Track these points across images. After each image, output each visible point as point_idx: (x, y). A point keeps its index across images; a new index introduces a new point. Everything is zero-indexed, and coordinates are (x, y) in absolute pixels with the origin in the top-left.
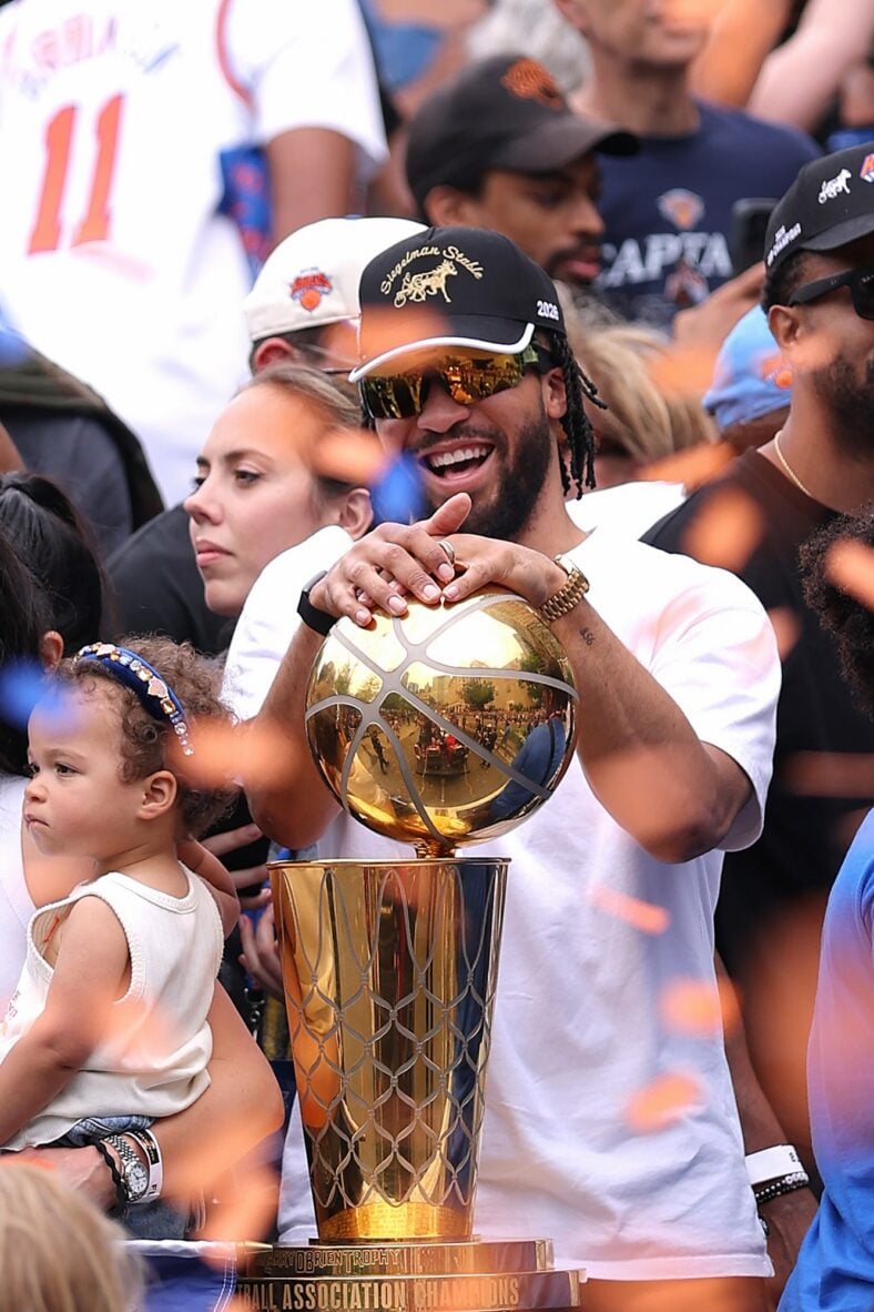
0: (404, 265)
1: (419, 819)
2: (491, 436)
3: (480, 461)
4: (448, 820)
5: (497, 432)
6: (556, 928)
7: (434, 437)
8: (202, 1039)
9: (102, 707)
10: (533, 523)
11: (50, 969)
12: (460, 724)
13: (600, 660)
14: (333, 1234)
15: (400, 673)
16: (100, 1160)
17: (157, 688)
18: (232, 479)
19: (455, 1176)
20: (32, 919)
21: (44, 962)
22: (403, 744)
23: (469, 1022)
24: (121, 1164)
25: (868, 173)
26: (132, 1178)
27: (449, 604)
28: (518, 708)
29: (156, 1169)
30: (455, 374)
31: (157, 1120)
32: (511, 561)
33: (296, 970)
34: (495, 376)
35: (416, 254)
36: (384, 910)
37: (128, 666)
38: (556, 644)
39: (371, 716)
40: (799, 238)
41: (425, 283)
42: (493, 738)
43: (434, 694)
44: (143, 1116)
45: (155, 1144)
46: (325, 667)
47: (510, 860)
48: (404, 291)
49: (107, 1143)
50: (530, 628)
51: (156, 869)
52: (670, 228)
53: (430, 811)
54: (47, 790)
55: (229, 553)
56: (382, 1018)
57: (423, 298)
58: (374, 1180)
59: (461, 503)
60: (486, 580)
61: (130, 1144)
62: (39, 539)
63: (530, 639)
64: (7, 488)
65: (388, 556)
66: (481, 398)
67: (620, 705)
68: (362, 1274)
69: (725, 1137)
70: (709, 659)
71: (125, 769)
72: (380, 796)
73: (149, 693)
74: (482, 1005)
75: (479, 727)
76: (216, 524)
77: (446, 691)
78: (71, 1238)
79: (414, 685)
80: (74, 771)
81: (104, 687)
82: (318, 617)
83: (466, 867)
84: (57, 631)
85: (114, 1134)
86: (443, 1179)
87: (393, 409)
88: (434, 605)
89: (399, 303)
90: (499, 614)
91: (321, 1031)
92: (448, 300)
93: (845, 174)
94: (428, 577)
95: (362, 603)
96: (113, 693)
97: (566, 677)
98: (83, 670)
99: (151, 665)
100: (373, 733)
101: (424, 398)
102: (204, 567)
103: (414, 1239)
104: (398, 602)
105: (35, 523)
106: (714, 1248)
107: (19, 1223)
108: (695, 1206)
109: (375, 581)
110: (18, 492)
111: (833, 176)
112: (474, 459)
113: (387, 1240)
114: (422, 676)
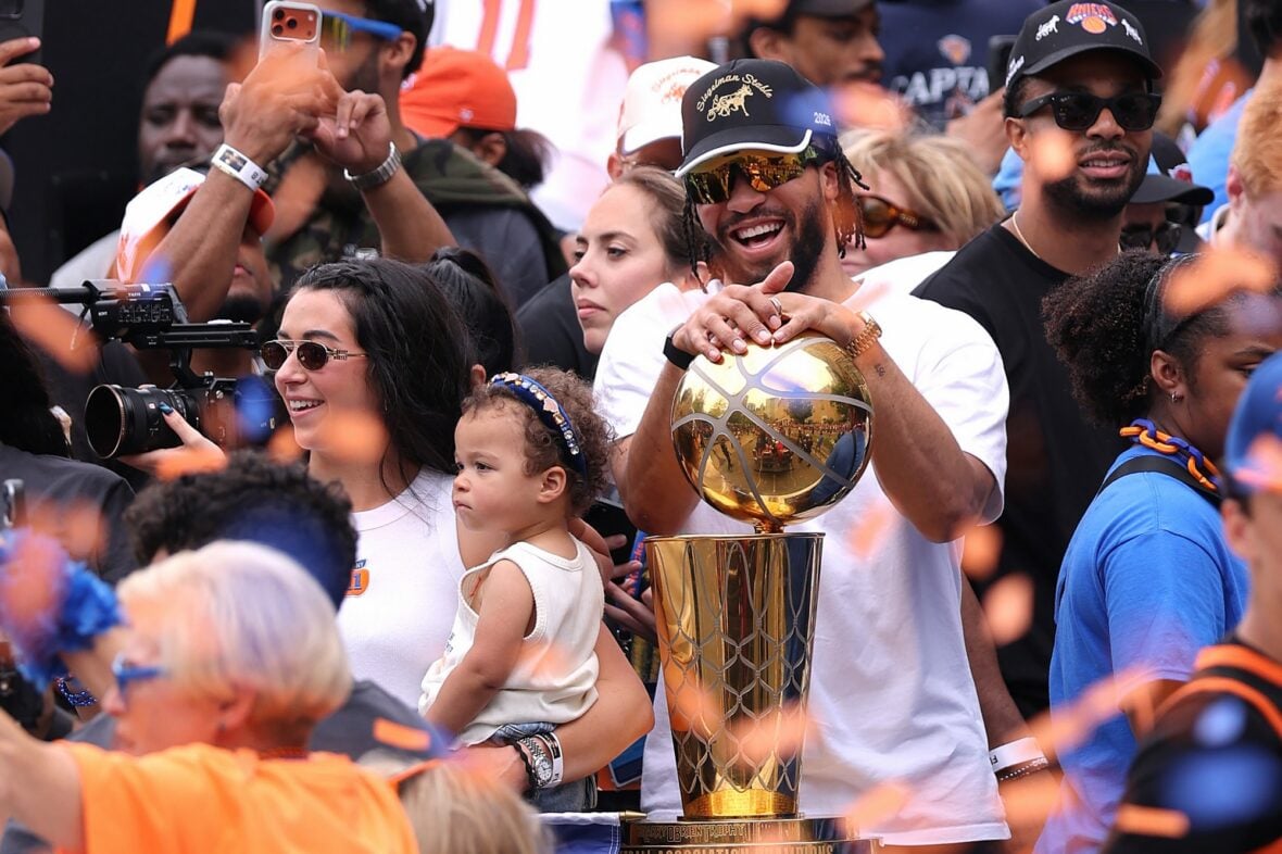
0: (713, 89)
1: (756, 505)
2: (783, 215)
3: (775, 233)
4: (778, 505)
5: (787, 211)
6: (847, 587)
7: (739, 216)
8: (591, 665)
9: (509, 420)
10: (816, 279)
11: (476, 615)
12: (787, 434)
13: (888, 388)
14: (694, 813)
15: (741, 397)
16: (516, 756)
17: (551, 405)
18: (605, 253)
19: (785, 770)
20: (461, 579)
21: (471, 610)
22: (744, 450)
23: (794, 654)
24: (532, 759)
25: (1072, 18)
26: (540, 769)
27: (778, 344)
28: (830, 422)
29: (558, 762)
30: (754, 168)
31: (558, 726)
32: (823, 312)
33: (665, 617)
34: (784, 170)
35: (722, 81)
36: (731, 572)
37: (528, 390)
38: (858, 375)
39: (720, 429)
40: (1024, 67)
41: (729, 102)
42: (810, 444)
43: (767, 412)
44: (548, 723)
45: (558, 744)
46: (686, 392)
47: (824, 534)
48: (714, 109)
49: (522, 744)
50: (838, 362)
51: (552, 539)
52: (947, 63)
53: (765, 498)
54: (469, 482)
55: (603, 309)
56: (730, 652)
57: (728, 113)
58: (725, 773)
59: (787, 268)
60: (805, 327)
61: (539, 744)
62: (467, 296)
63: (838, 371)
64: (442, 259)
65: (733, 309)
66: (773, 186)
67: (903, 421)
68: (717, 842)
69: (975, 736)
70: (958, 385)
71: (528, 466)
72: (725, 486)
73: (545, 409)
74: (804, 641)
75: (800, 436)
76: (593, 287)
77: (776, 409)
78: (499, 818)
79: (752, 405)
80: (490, 468)
81: (511, 405)
82: (679, 355)
83: (793, 540)
84: (480, 364)
85: (527, 736)
86: (776, 771)
87: (708, 196)
88: (766, 346)
89: (711, 118)
90: (815, 352)
91: (682, 660)
92: (747, 114)
93: (1056, 19)
94: (762, 325)
95: (713, 344)
96: (517, 410)
97: (865, 398)
98: (495, 393)
99: (545, 388)
100: (722, 441)
101: (732, 187)
102: (584, 319)
103: (755, 817)
104: (740, 344)
105: (463, 284)
106: (970, 819)
107: (460, 808)
108: (955, 789)
109: (723, 327)
110: (450, 262)
111: (1046, 20)
112: (770, 232)
113: (735, 817)
114: (758, 398)
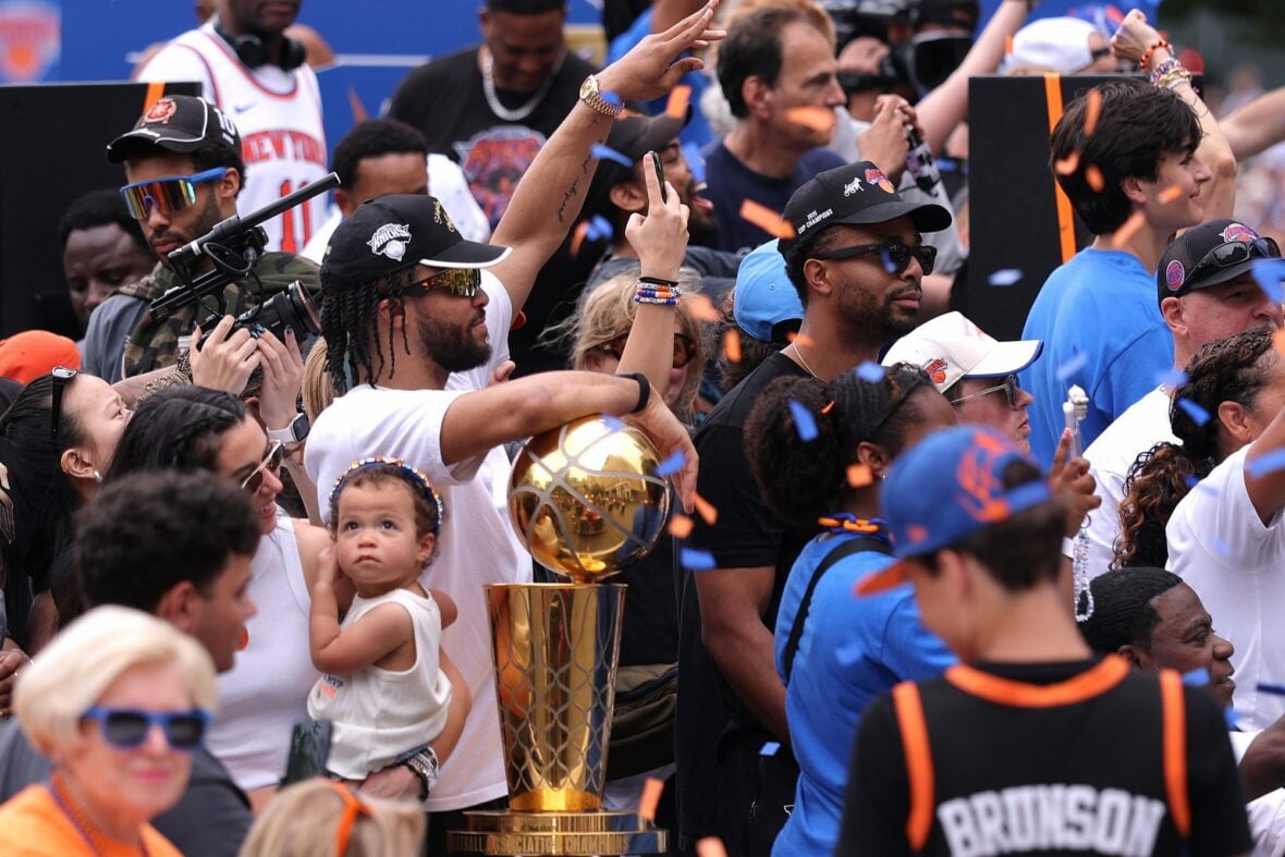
1: (573, 561)
9: (405, 493)
15: (563, 473)
19: (591, 773)
23: (601, 681)
25: (871, 180)
37: (411, 470)
39: (545, 499)
40: (830, 217)
53: (579, 556)
54: (377, 540)
68: (535, 831)
71: (417, 531)
74: (609, 670)
85: (414, 756)
86: (584, 775)
93: (857, 180)
96: (406, 486)
100: (548, 510)
103: (567, 811)
111: (850, 182)
113: (551, 811)
114: (579, 475)
